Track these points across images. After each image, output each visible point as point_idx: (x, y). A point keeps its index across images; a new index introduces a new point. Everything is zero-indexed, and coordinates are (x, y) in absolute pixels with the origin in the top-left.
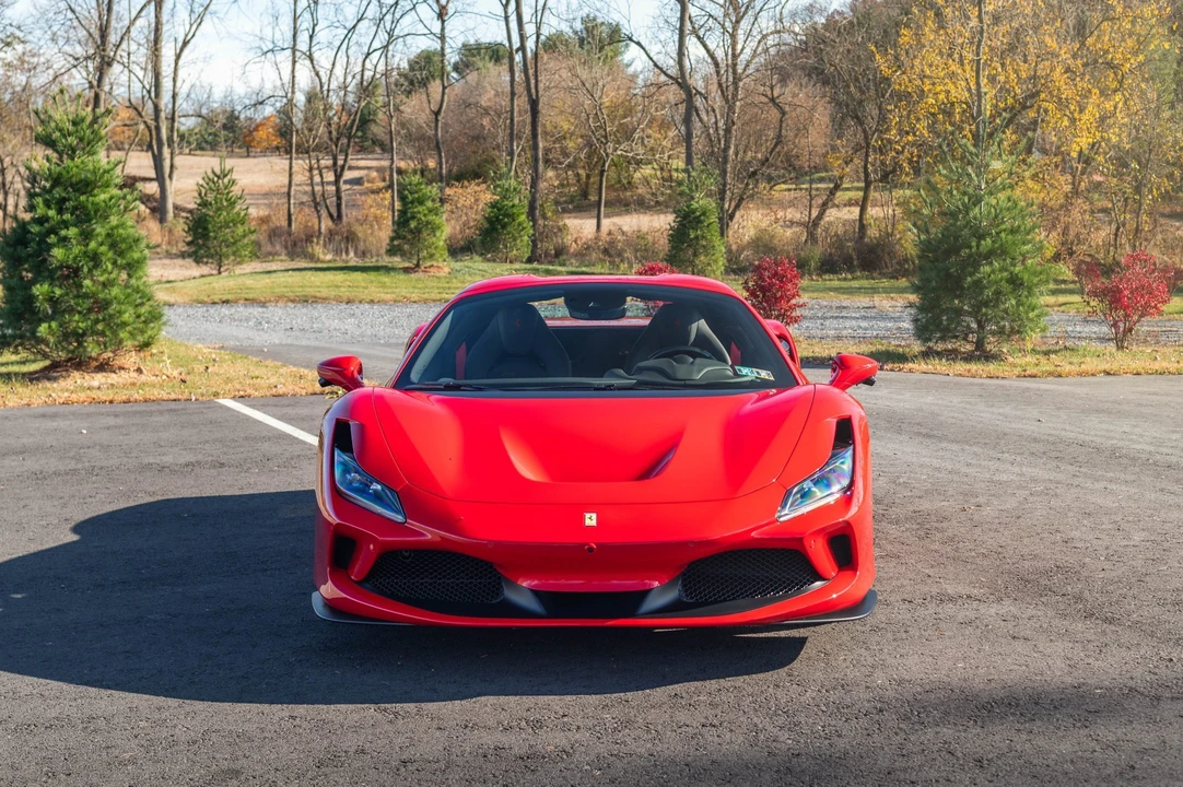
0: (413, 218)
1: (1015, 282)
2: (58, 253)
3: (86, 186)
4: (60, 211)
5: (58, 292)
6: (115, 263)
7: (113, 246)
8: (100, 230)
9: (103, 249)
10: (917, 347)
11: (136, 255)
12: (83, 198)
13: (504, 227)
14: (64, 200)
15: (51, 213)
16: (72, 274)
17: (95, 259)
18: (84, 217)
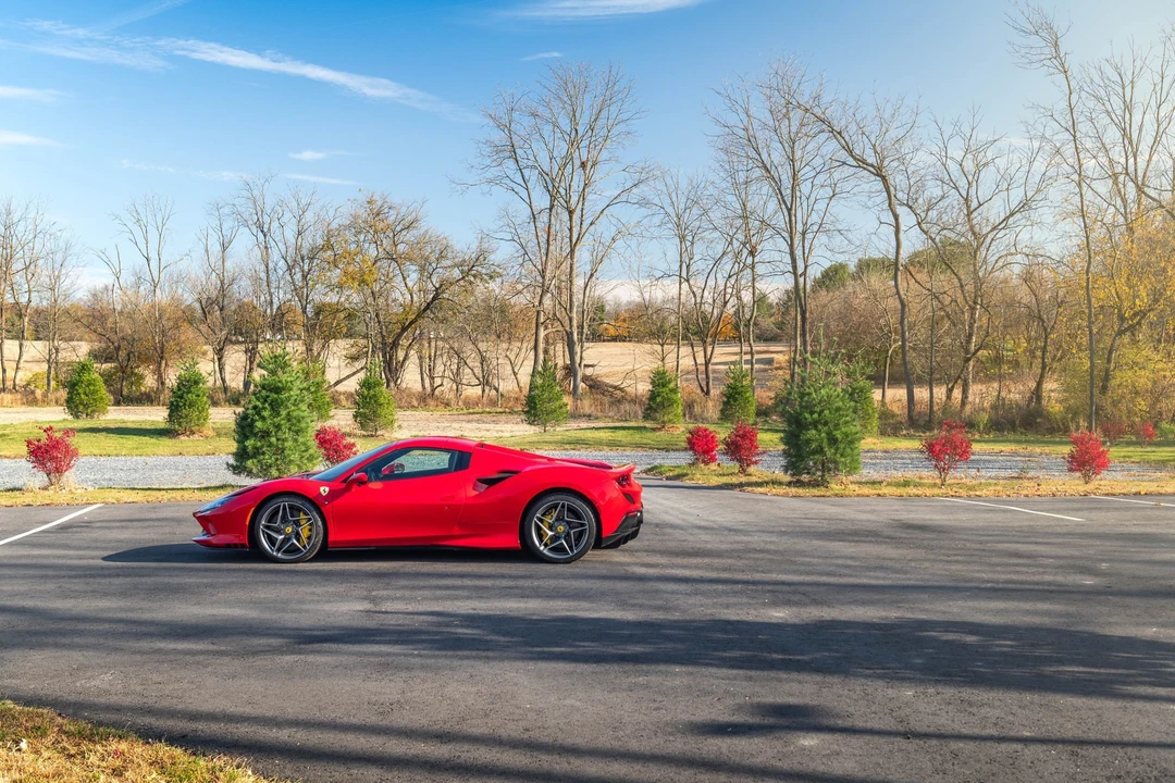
0: (659, 396)
1: (833, 441)
2: (259, 424)
3: (277, 390)
4: (263, 403)
5: (259, 444)
6: (290, 429)
7: (289, 420)
8: (284, 413)
9: (282, 422)
10: (787, 478)
11: (303, 425)
12: (275, 396)
13: (736, 400)
14: (268, 397)
15: (258, 403)
16: (266, 434)
17: (278, 427)
18: (275, 407)
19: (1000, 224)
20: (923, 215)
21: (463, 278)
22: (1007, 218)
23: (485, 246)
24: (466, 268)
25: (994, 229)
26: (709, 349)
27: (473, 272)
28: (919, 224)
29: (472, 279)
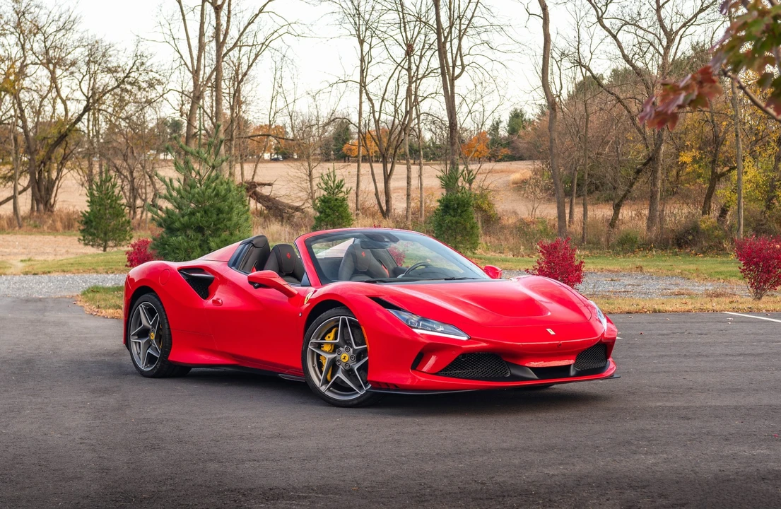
19: (691, 20)
20: (603, 9)
21: (118, 86)
22: (698, 13)
23: (141, 49)
24: (121, 75)
25: (684, 25)
26: (389, 166)
27: (130, 79)
28: (600, 19)
29: (129, 87)
